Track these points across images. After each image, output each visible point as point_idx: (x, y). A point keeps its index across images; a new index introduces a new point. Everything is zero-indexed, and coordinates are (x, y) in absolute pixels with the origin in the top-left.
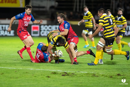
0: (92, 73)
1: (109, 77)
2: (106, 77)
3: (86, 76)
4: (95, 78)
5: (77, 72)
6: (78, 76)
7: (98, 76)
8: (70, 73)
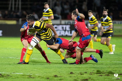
0: (28, 74)
1: (46, 79)
2: (42, 79)
3: (22, 77)
4: (31, 79)
5: (12, 73)
6: (13, 77)
7: (34, 78)
8: (5, 75)
